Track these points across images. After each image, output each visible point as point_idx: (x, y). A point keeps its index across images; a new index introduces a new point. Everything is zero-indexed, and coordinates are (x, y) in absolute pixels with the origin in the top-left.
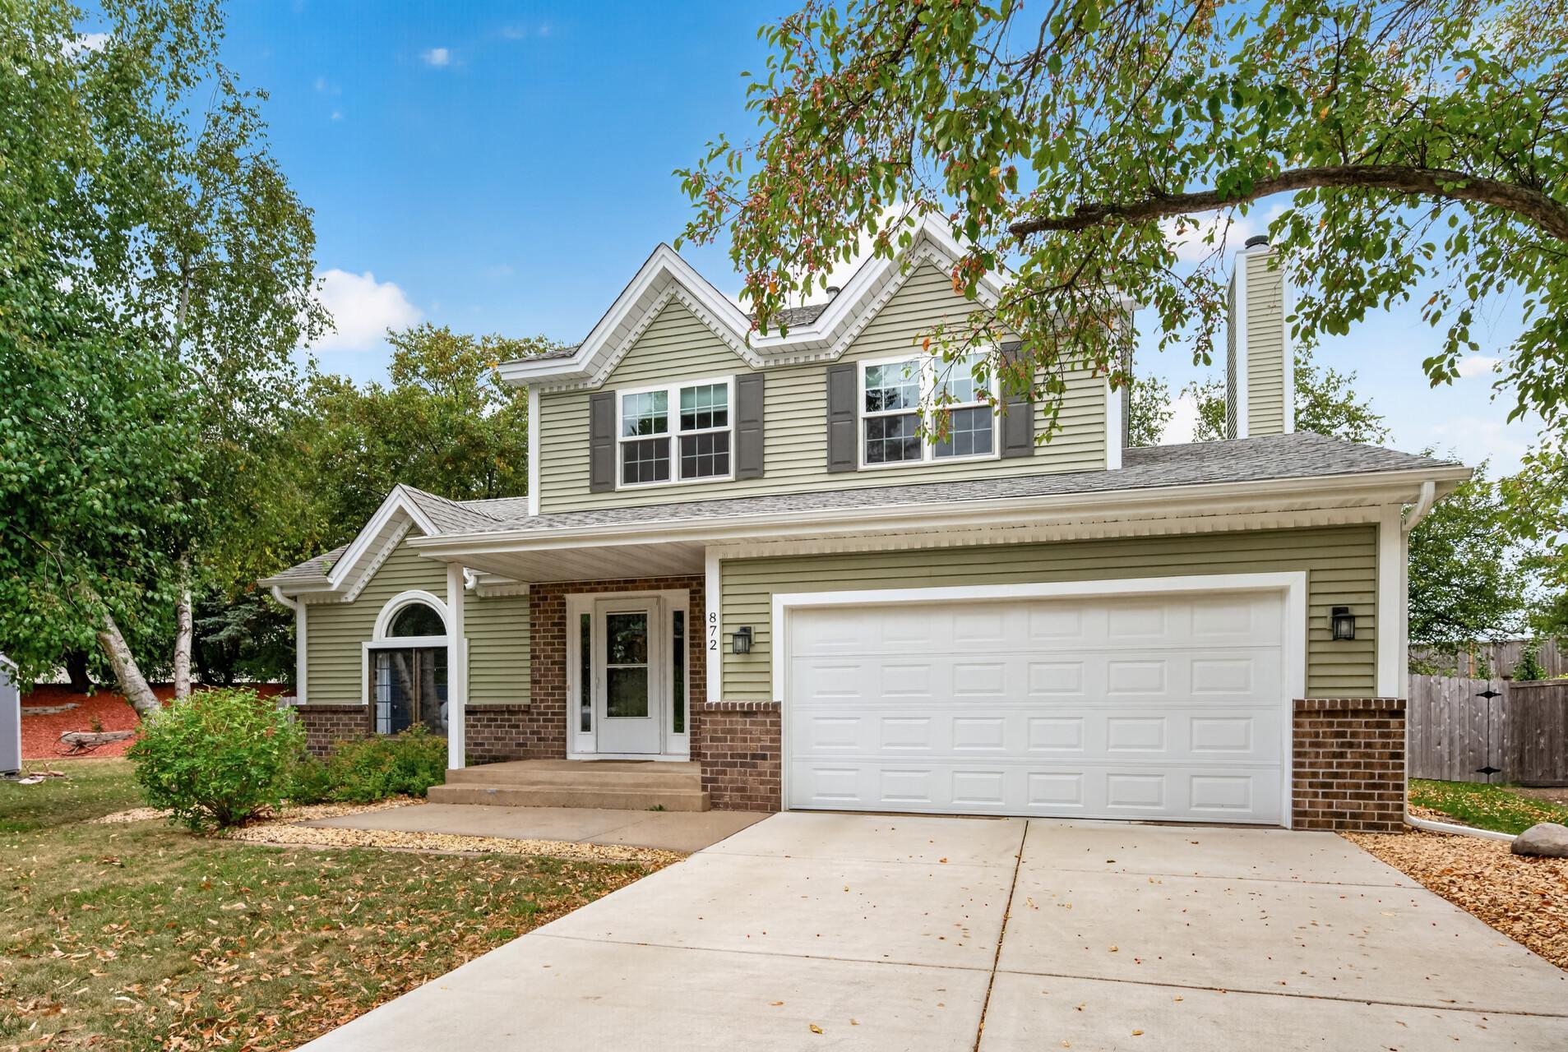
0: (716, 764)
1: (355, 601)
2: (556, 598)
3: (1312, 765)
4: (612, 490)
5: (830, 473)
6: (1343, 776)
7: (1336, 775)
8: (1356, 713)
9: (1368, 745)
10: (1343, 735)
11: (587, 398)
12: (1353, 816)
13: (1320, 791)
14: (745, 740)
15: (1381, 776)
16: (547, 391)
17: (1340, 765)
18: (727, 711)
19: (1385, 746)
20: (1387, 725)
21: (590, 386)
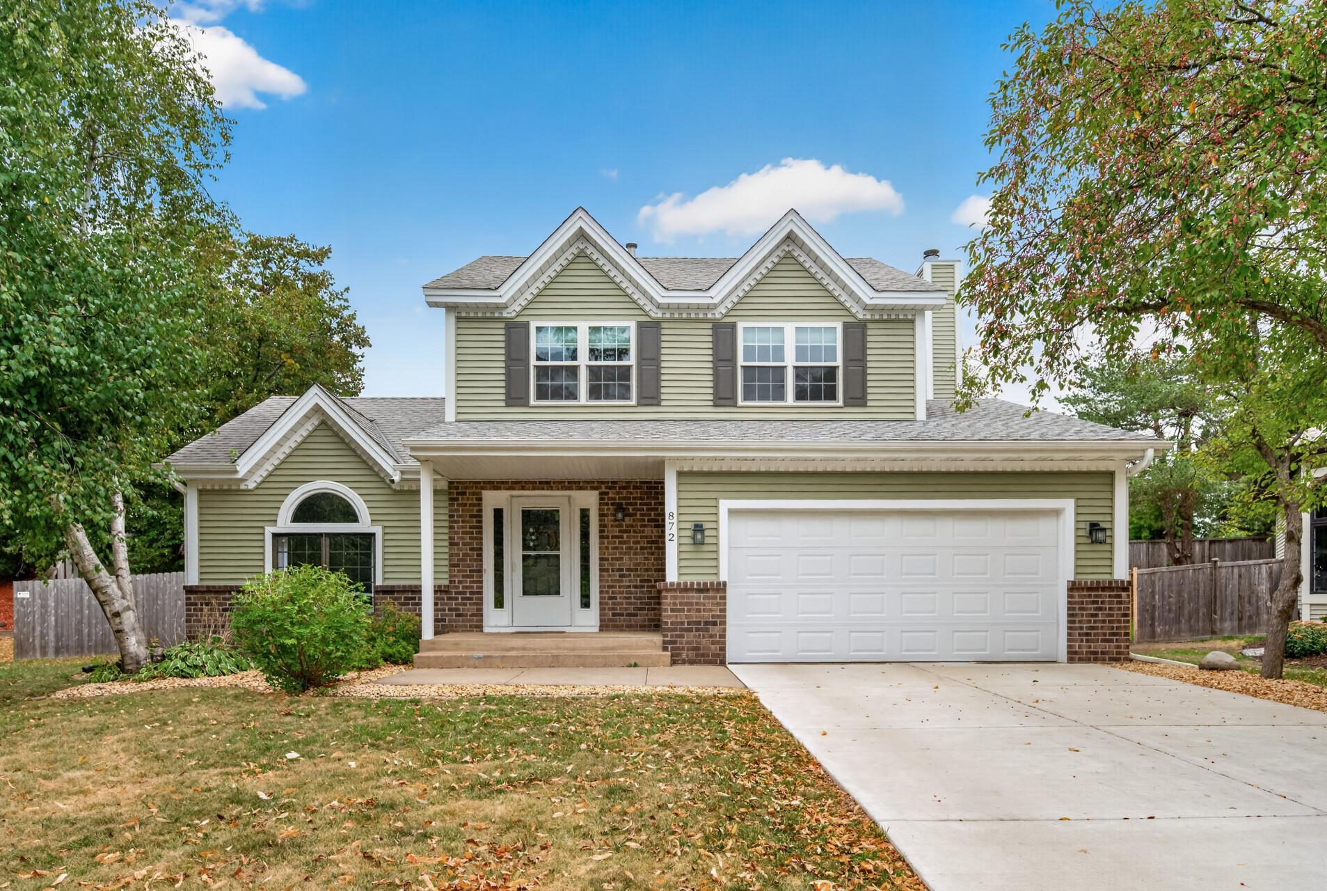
0: (675, 630)
1: (256, 488)
2: (474, 494)
3: (1080, 622)
4: (526, 405)
5: (715, 406)
6: (1097, 628)
7: (1092, 628)
8: (1104, 589)
9: (1110, 609)
10: (1097, 602)
11: (503, 325)
12: (1103, 653)
13: (1084, 638)
14: (699, 610)
15: (1117, 628)
16: (463, 315)
17: (1095, 622)
18: (685, 589)
19: (1119, 609)
20: (1120, 596)
21: (505, 315)
